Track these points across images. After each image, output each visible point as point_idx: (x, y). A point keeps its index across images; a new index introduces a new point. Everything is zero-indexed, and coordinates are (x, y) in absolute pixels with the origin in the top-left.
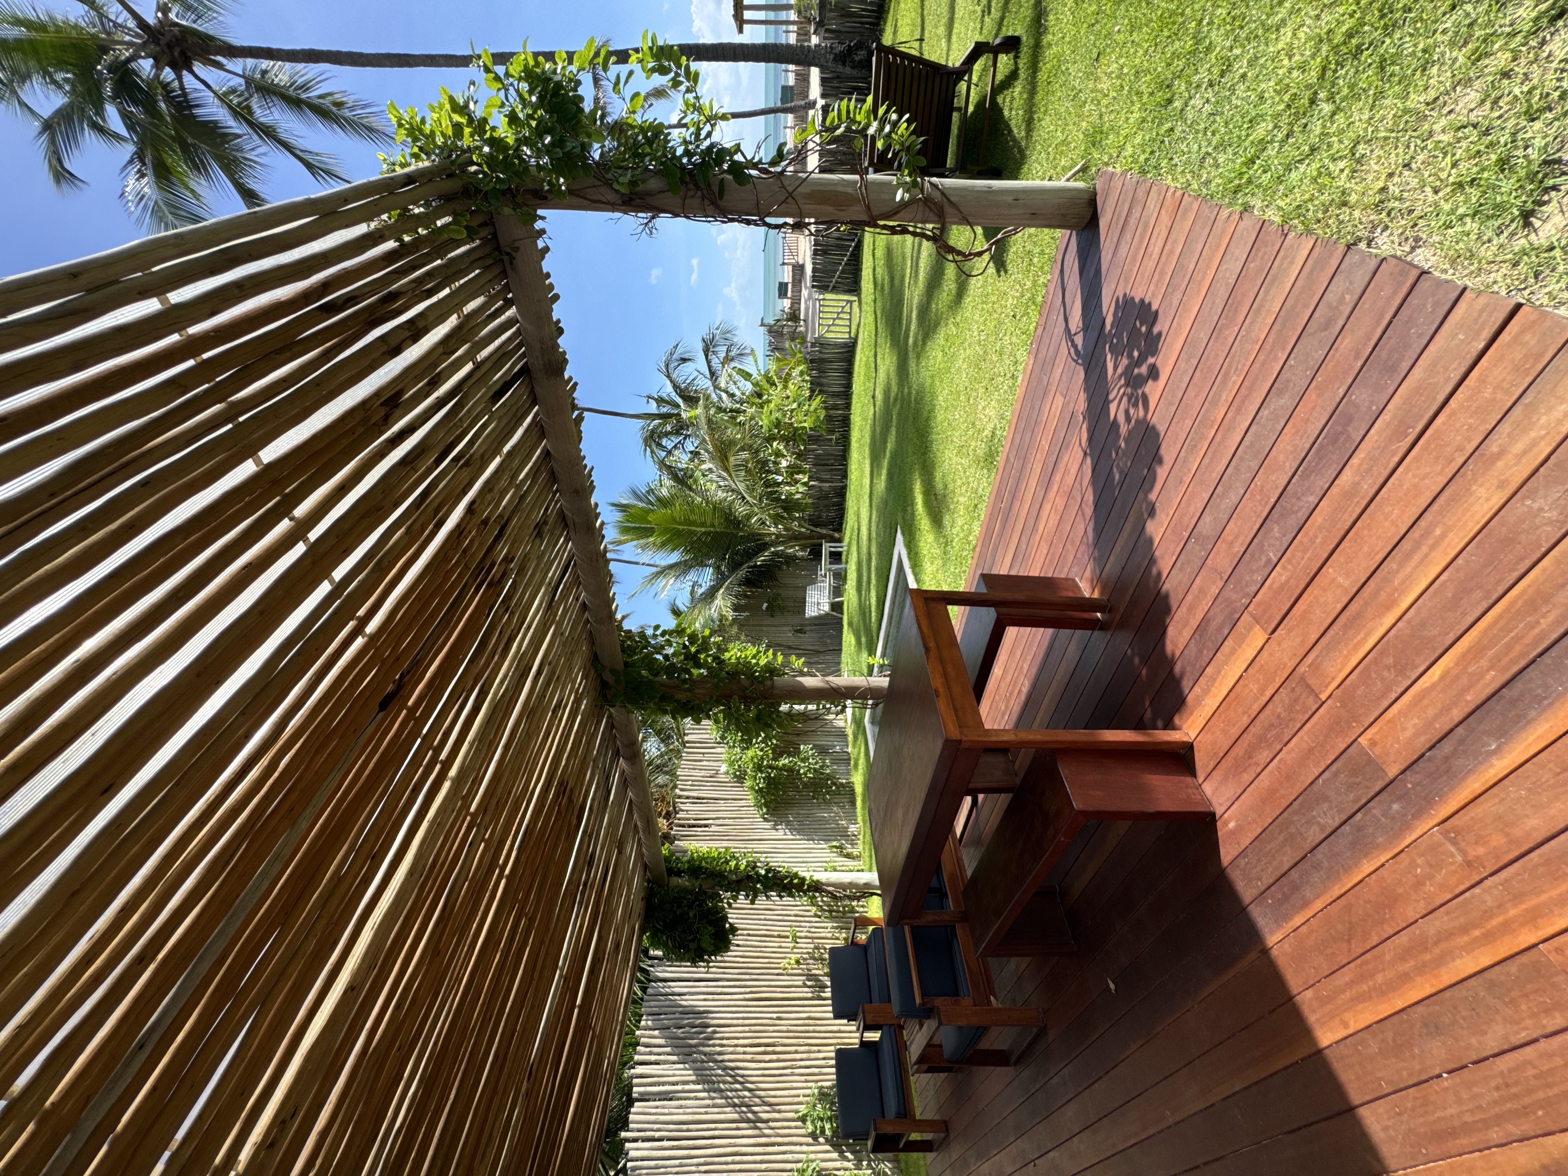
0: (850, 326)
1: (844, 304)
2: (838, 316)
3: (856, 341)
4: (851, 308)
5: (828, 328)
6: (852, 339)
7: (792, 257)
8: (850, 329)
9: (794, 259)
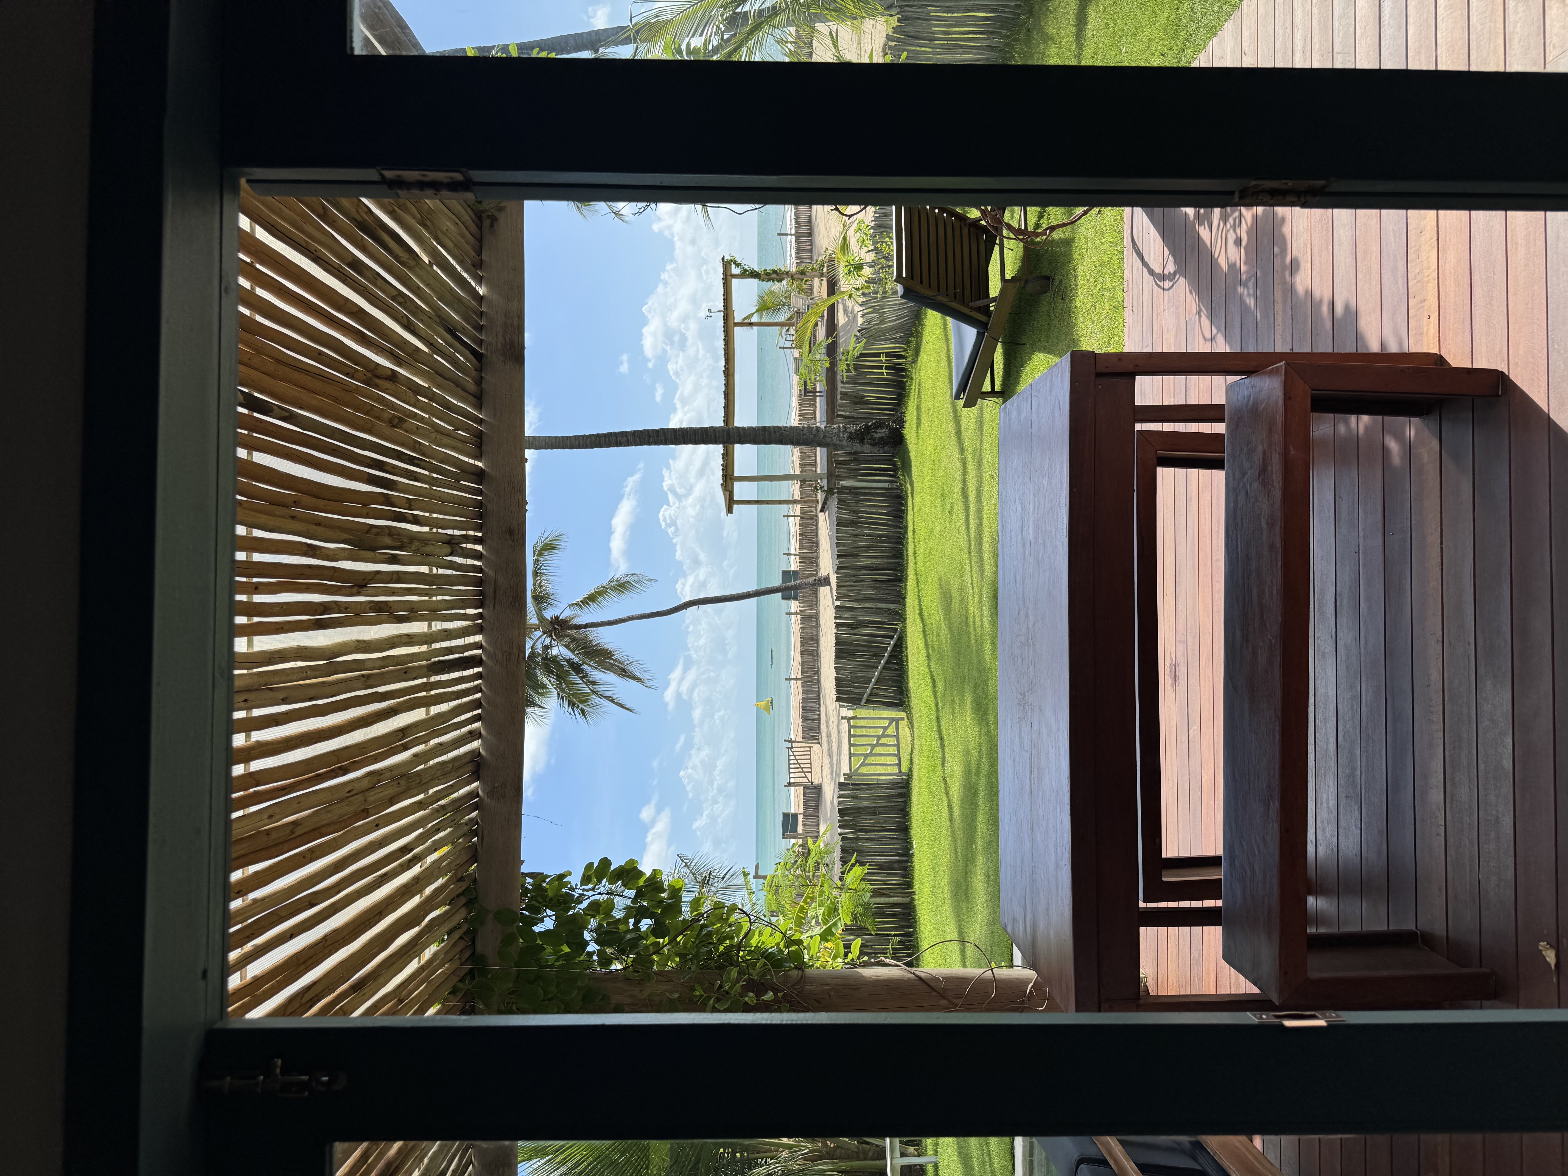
0: (898, 756)
1: (886, 723)
2: (878, 741)
3: (910, 775)
4: (897, 728)
5: (865, 760)
6: (904, 774)
7: (803, 775)
8: (899, 760)
9: (806, 777)
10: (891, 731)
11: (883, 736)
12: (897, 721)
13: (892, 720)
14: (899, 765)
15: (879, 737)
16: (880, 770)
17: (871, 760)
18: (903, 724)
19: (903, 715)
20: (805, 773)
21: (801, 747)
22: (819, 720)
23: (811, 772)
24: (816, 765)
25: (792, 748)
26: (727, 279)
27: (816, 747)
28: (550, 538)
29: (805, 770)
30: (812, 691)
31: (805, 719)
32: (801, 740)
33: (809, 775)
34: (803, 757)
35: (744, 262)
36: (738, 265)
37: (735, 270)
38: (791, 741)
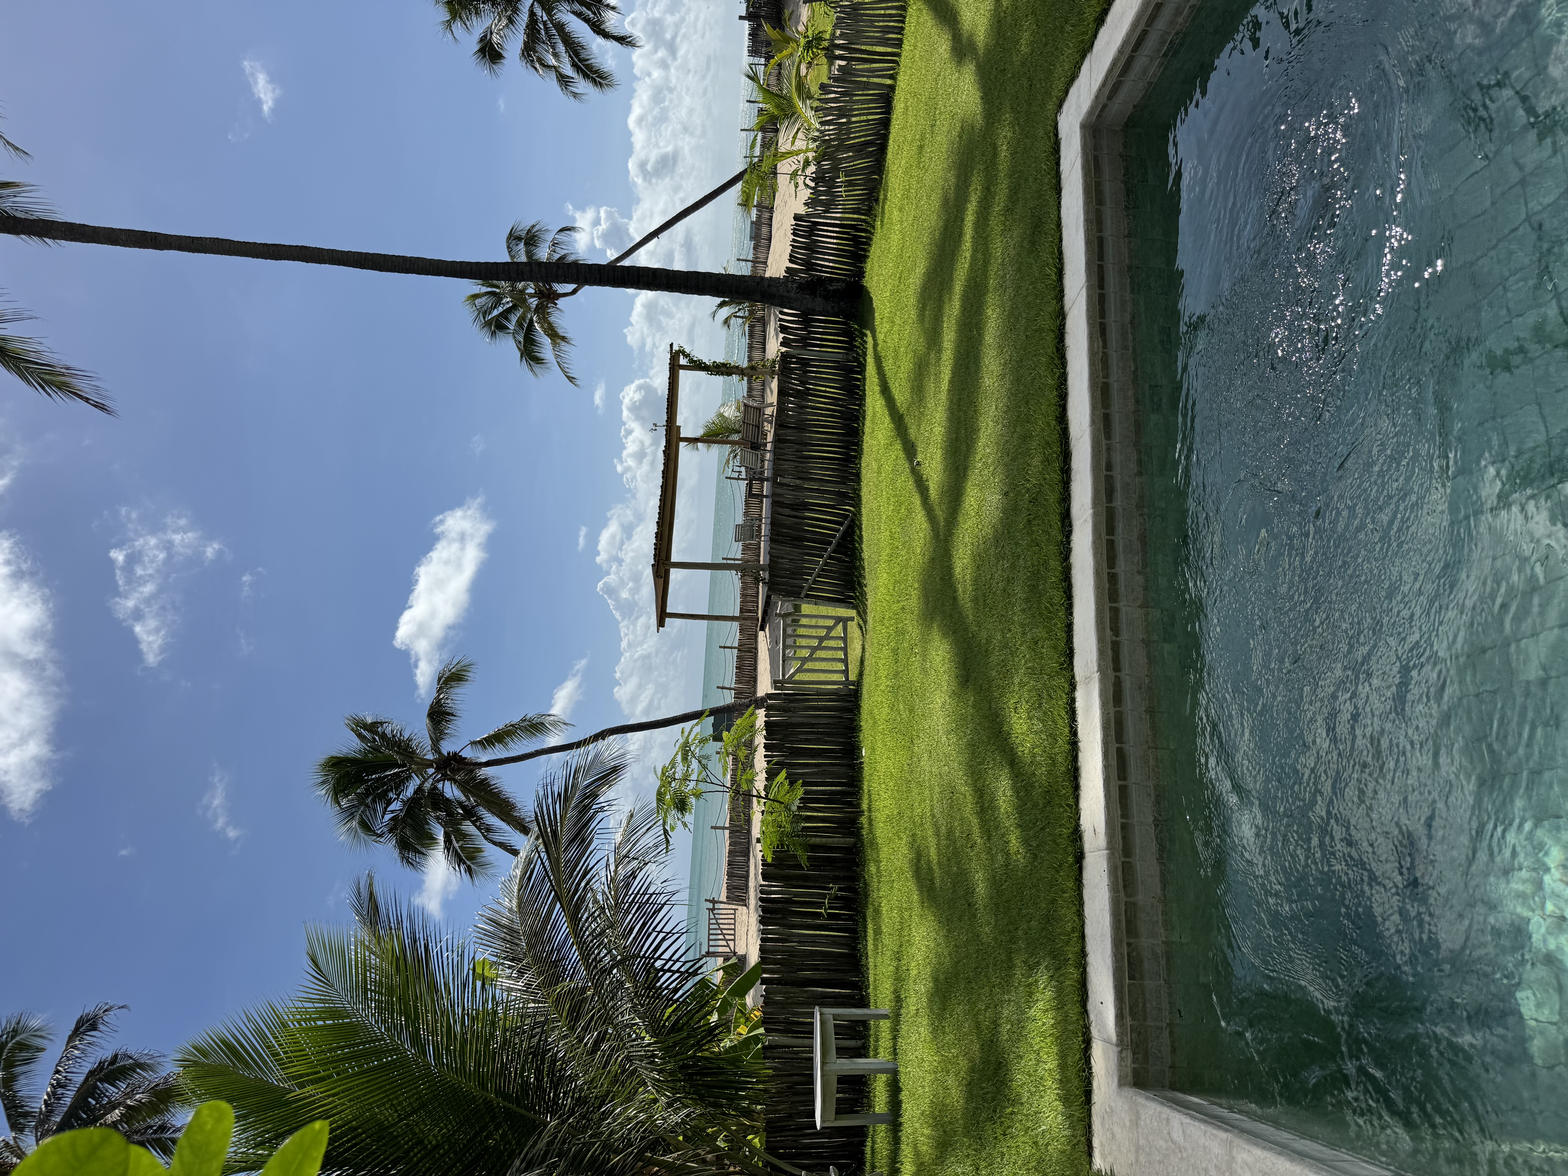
0: (845, 661)
1: (831, 623)
2: (820, 643)
3: (859, 683)
4: (845, 629)
5: (802, 665)
6: (853, 683)
7: (724, 943)
8: (847, 666)
9: (728, 946)
10: (839, 631)
11: (827, 637)
12: (845, 621)
13: (839, 620)
14: (846, 672)
15: (821, 639)
16: (822, 677)
17: (809, 665)
18: (853, 626)
19: (852, 613)
20: (727, 940)
21: (725, 909)
22: (747, 877)
23: (734, 940)
24: (741, 931)
25: (713, 909)
26: (674, 368)
27: (742, 909)
28: (458, 666)
29: (727, 937)
30: (740, 843)
31: (730, 875)
32: (725, 900)
33: (731, 943)
34: (726, 921)
35: (693, 354)
36: (686, 356)
37: (683, 361)
38: (713, 902)
